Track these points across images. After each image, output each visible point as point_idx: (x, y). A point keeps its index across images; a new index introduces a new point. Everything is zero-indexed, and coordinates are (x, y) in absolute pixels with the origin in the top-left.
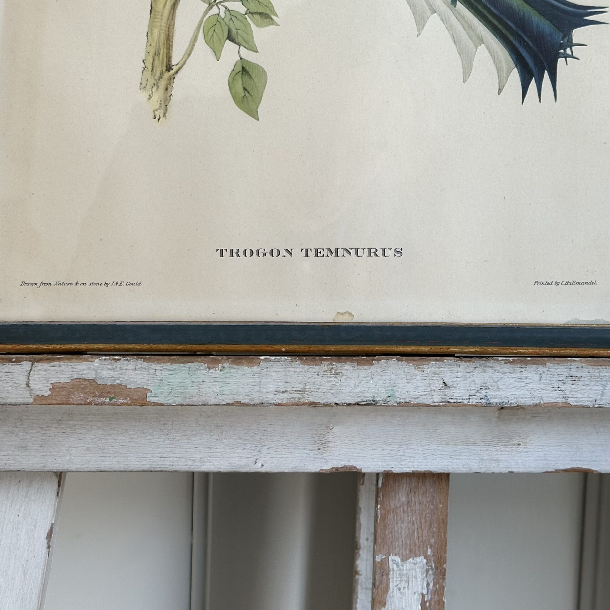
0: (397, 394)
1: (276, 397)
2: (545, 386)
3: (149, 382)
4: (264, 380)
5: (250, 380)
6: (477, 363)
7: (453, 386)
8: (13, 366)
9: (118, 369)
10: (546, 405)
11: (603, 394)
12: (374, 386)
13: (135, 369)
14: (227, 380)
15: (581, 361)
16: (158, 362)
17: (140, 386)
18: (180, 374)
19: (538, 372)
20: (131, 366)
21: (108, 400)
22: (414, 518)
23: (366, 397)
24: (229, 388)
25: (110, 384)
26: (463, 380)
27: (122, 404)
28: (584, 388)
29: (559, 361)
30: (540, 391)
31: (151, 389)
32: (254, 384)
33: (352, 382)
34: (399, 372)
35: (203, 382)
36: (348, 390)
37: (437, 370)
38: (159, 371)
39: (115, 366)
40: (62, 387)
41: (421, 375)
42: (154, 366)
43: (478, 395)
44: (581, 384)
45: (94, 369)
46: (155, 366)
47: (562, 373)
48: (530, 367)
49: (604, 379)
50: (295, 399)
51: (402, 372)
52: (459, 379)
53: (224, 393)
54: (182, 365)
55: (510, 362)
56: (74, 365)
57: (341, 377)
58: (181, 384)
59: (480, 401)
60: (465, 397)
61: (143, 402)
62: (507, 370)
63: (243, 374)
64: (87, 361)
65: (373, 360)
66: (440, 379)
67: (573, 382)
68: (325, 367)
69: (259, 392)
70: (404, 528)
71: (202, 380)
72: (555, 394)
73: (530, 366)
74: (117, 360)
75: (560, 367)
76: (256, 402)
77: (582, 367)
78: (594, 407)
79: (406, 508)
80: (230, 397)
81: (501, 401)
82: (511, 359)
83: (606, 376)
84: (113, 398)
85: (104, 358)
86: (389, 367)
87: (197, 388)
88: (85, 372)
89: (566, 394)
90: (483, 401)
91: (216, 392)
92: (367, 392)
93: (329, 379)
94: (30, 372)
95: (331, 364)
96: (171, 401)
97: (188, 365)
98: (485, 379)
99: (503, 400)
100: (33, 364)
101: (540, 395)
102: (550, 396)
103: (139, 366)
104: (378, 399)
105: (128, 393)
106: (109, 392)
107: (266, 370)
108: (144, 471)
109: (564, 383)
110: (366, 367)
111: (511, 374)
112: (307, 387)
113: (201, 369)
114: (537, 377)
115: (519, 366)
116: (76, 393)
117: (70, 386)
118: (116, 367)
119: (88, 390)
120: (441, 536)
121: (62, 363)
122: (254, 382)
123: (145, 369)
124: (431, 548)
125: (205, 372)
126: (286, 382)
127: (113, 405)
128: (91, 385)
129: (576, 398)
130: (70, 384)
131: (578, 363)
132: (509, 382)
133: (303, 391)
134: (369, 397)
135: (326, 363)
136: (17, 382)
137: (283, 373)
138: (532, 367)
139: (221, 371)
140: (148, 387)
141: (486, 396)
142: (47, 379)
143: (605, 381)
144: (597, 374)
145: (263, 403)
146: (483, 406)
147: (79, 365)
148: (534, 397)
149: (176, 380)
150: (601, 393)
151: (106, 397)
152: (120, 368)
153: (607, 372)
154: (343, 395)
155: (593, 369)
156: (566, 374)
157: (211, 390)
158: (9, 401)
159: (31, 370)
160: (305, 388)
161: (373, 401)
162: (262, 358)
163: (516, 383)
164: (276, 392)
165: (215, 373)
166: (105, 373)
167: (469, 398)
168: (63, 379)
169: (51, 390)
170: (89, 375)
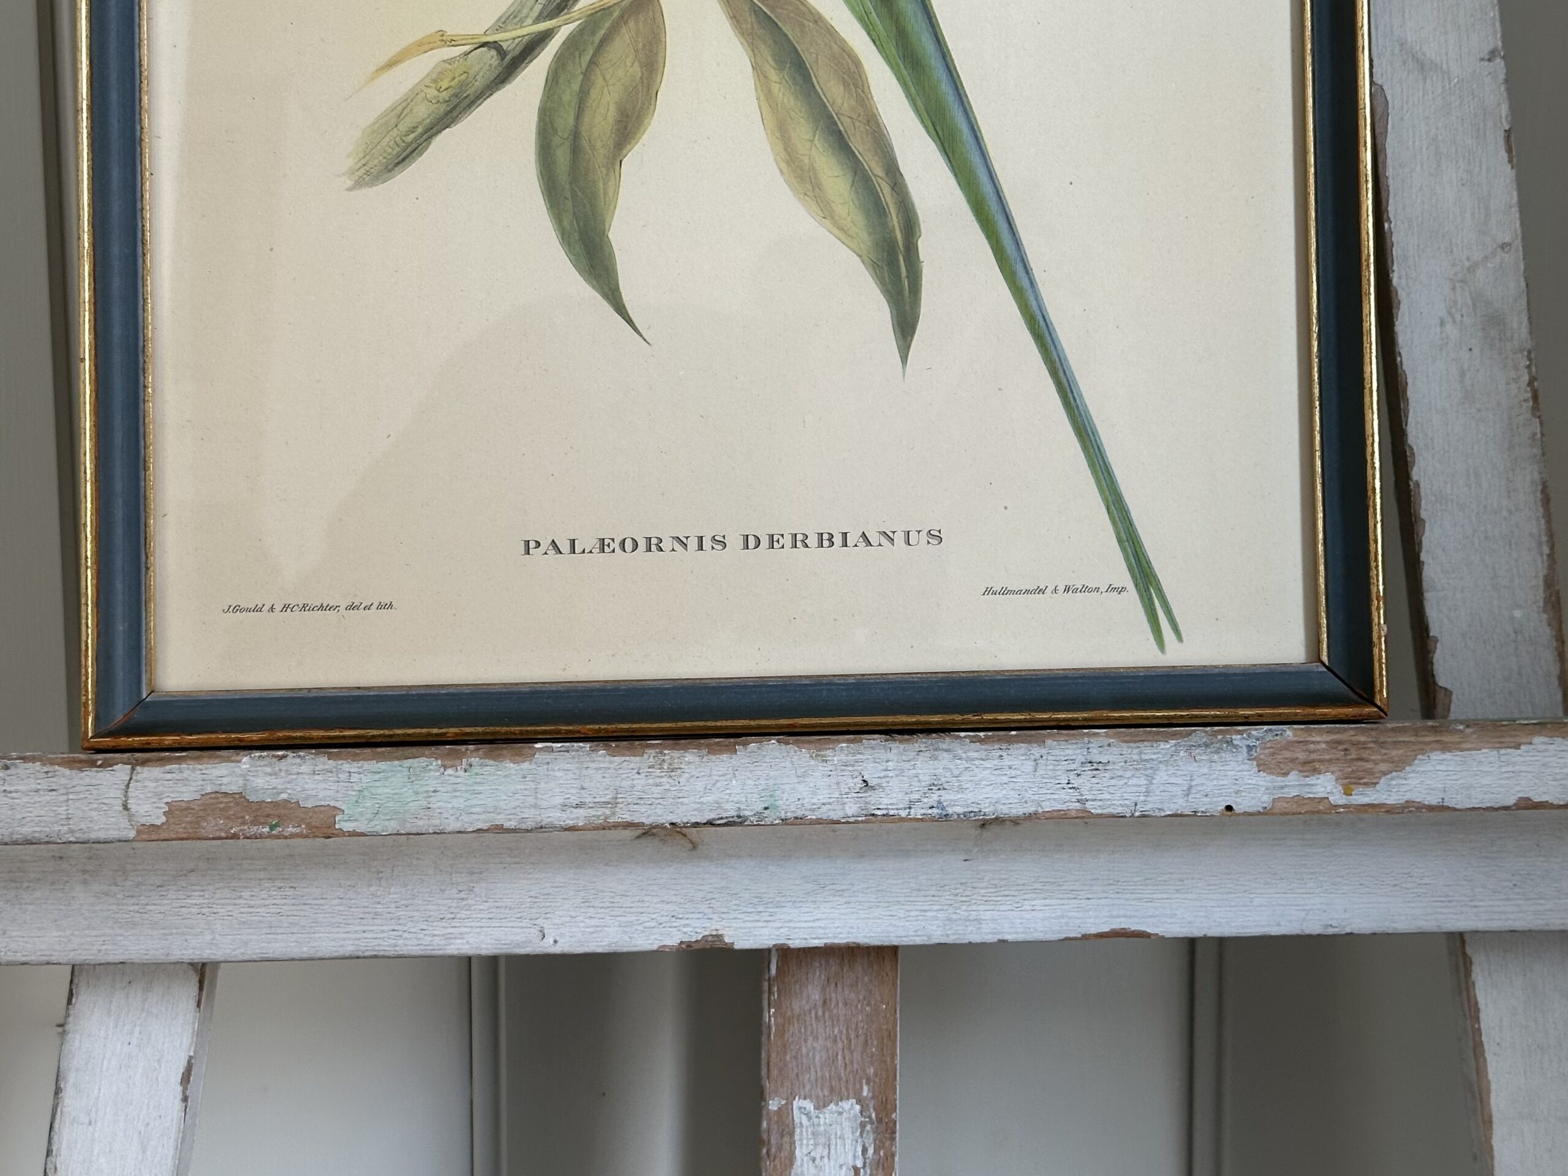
0: (780, 803)
1: (564, 815)
2: (1045, 781)
3: (339, 795)
4: (543, 785)
5: (518, 787)
6: (921, 743)
7: (880, 785)
8: (100, 774)
9: (283, 774)
10: (1047, 815)
11: (1148, 793)
12: (738, 790)
13: (314, 773)
14: (478, 788)
15: (1107, 736)
16: (355, 758)
17: (322, 803)
18: (393, 779)
19: (1032, 757)
20: (304, 768)
21: (267, 829)
22: (836, 1031)
23: (726, 810)
24: (481, 802)
25: (269, 800)
26: (897, 776)
27: (292, 836)
28: (1113, 782)
29: (1067, 735)
30: (1035, 789)
31: (342, 808)
32: (526, 793)
33: (700, 785)
34: (783, 764)
35: (435, 791)
36: (692, 798)
37: (850, 758)
38: (356, 775)
39: (277, 769)
40: (185, 809)
41: (822, 768)
42: (346, 766)
43: (925, 800)
44: (1107, 775)
45: (241, 775)
46: (348, 765)
47: (1074, 757)
48: (1017, 749)
49: (1149, 766)
50: (598, 817)
51: (788, 764)
52: (890, 774)
53: (473, 810)
54: (396, 762)
55: (981, 741)
56: (207, 769)
57: (680, 776)
58: (395, 797)
59: (930, 811)
60: (901, 806)
61: (329, 831)
62: (976, 755)
63: (505, 776)
64: (229, 760)
65: (736, 744)
66: (856, 774)
67: (1095, 772)
68: (651, 760)
69: (535, 806)
70: (819, 1048)
71: (432, 789)
72: (1062, 795)
73: (1015, 746)
74: (281, 757)
75: (1070, 746)
76: (529, 824)
77: (1109, 745)
78: (1132, 816)
79: (820, 1013)
80: (483, 817)
81: (966, 810)
82: (982, 734)
83: (1152, 759)
84: (277, 825)
85: (257, 754)
86: (764, 756)
87: (425, 804)
88: (225, 780)
89: (1082, 795)
90: (935, 811)
91: (458, 809)
92: (727, 802)
93: (658, 780)
94: (129, 784)
95: (661, 753)
96: (378, 829)
97: (407, 763)
98: (937, 772)
99: (971, 809)
100: (133, 769)
101: (1036, 797)
102: (1054, 800)
103: (321, 767)
104: (747, 813)
105: (302, 816)
106: (268, 816)
107: (545, 767)
108: (344, 958)
109: (1078, 775)
110: (725, 757)
111: (982, 762)
112: (620, 796)
113: (430, 770)
114: (1029, 766)
115: (997, 746)
116: (210, 818)
117: (199, 806)
118: (280, 770)
119: (231, 812)
120: (885, 1062)
121: (184, 766)
122: (526, 789)
123: (331, 772)
124: (868, 1083)
125: (438, 774)
126: (583, 788)
127: (277, 837)
128: (237, 804)
129: (1100, 800)
130: (200, 802)
131: (1101, 739)
132: (980, 776)
133: (614, 803)
134: (730, 811)
135: (652, 752)
136: (106, 801)
137: (577, 771)
138: (1021, 747)
139: (466, 771)
140: (337, 804)
141: (939, 802)
142: (159, 795)
143: (1151, 768)
144: (1136, 757)
145: (541, 827)
146: (933, 819)
147: (215, 767)
148: (1026, 802)
149: (387, 790)
150: (1144, 790)
151: (264, 824)
152: (287, 771)
153: (1154, 753)
154: (685, 808)
155: (1128, 747)
156: (1082, 759)
157: (450, 806)
158: (93, 836)
159: (130, 779)
160: (617, 798)
161: (739, 817)
162: (539, 745)
163: (993, 778)
164: (564, 807)
165: (456, 775)
166: (260, 782)
167: (910, 807)
168: (187, 793)
169: (167, 814)
170: (232, 786)
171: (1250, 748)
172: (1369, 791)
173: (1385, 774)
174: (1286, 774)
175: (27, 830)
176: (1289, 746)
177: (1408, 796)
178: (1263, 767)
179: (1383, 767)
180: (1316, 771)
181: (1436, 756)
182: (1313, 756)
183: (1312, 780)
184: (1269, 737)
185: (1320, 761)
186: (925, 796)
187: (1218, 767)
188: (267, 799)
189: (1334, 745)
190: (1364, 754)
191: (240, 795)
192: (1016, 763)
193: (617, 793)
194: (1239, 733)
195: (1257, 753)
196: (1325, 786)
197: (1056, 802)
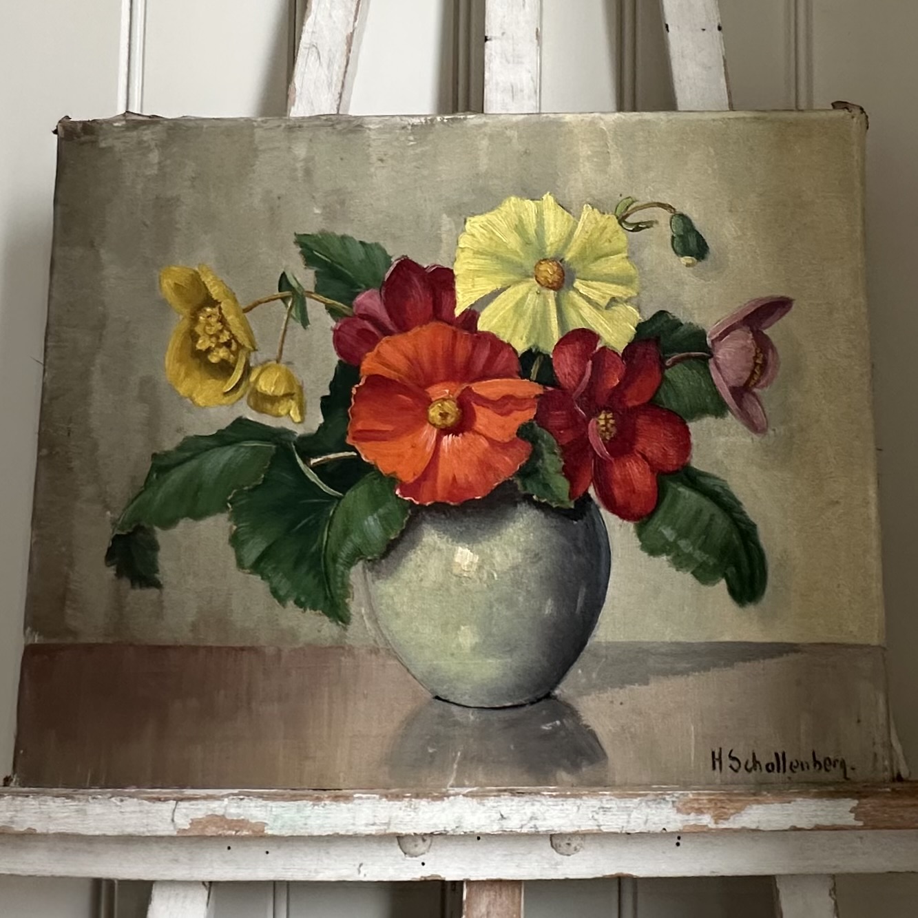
0: (463, 825)
1: (366, 829)
2: (582, 816)
3: (267, 817)
4: (357, 814)
5: (346, 815)
6: (526, 798)
7: (508, 817)
8: (162, 804)
9: (243, 807)
10: (583, 832)
11: (628, 822)
12: (445, 819)
13: (256, 807)
14: (329, 815)
15: (610, 795)
16: (274, 800)
17: (259, 821)
18: (291, 810)
19: (577, 805)
20: (252, 804)
21: (234, 832)
23: (439, 828)
24: (329, 822)
26: (516, 813)
27: (245, 835)
28: (613, 817)
29: (593, 795)
30: (578, 820)
31: (268, 823)
32: (350, 818)
33: (428, 816)
34: (465, 807)
36: (424, 822)
37: (495, 805)
38: (275, 807)
39: (240, 804)
40: (199, 822)
41: (482, 807)
42: (270, 804)
43: (529, 824)
44: (610, 814)
45: (224, 807)
47: (595, 805)
49: (628, 809)
50: (382, 830)
51: (468, 807)
52: (513, 812)
53: (326, 826)
54: (293, 803)
55: (555, 797)
56: (209, 804)
57: (419, 811)
58: (292, 818)
59: (530, 830)
60: (518, 827)
61: (261, 835)
62: (551, 803)
63: (341, 810)
64: (219, 800)
65: (444, 797)
66: (498, 811)
67: (605, 812)
68: (406, 803)
69: (353, 824)
71: (308, 815)
72: (591, 822)
74: (241, 799)
75: (593, 800)
76: (350, 833)
77: (611, 799)
78: (621, 833)
80: (330, 829)
81: (547, 829)
82: (554, 794)
83: (630, 806)
84: (238, 831)
85: (231, 797)
86: (457, 803)
87: (304, 822)
88: (216, 809)
89: (599, 823)
90: (533, 829)
91: (319, 825)
92: (440, 824)
93: (409, 813)
94: (174, 809)
95: (411, 800)
96: (283, 834)
97: (297, 803)
98: (534, 811)
99: (549, 829)
100: (177, 803)
101: (578, 824)
103: (259, 804)
104: (448, 830)
105: (250, 826)
106: (235, 826)
107: (358, 806)
109: (597, 813)
110: (439, 802)
111: (554, 807)
112: (392, 820)
113: (307, 806)
114: (575, 809)
116: (209, 827)
117: (205, 821)
119: (219, 824)
122: (349, 816)
123: (264, 806)
125: (311, 808)
126: (375, 816)
127: (238, 836)
128: (222, 820)
129: (607, 825)
130: (205, 819)
131: (607, 797)
132: (553, 813)
133: (388, 824)
134: (441, 829)
135: (407, 799)
136: (164, 818)
137: (373, 808)
139: (323, 807)
140: (266, 822)
141: (535, 826)
142: (187, 816)
143: (630, 811)
144: (623, 805)
145: (356, 835)
146: (532, 834)
148: (573, 826)
149: (288, 816)
151: (233, 830)
153: (631, 804)
154: (421, 826)
155: (619, 801)
156: (599, 806)
157: (316, 823)
158: (158, 834)
159: (175, 807)
160: (390, 821)
161: (445, 831)
163: (559, 814)
164: (367, 825)
165: (319, 809)
166: (232, 810)
167: (521, 827)
168: (200, 815)
169: (191, 824)
170: (220, 812)
171: (673, 802)
172: (726, 822)
173: (732, 814)
174: (689, 814)
175: (129, 831)
176: (691, 801)
177: (743, 825)
178: (679, 811)
179: (732, 811)
180: (702, 813)
181: (755, 807)
182: (702, 806)
183: (700, 817)
184: (681, 797)
185: (705, 808)
186: (529, 822)
187: (659, 810)
188: (235, 818)
189: (710, 801)
190: (724, 805)
191: (223, 816)
192: (569, 807)
193: (390, 818)
194: (669, 794)
195: (677, 804)
196: (707, 820)
197: (587, 825)
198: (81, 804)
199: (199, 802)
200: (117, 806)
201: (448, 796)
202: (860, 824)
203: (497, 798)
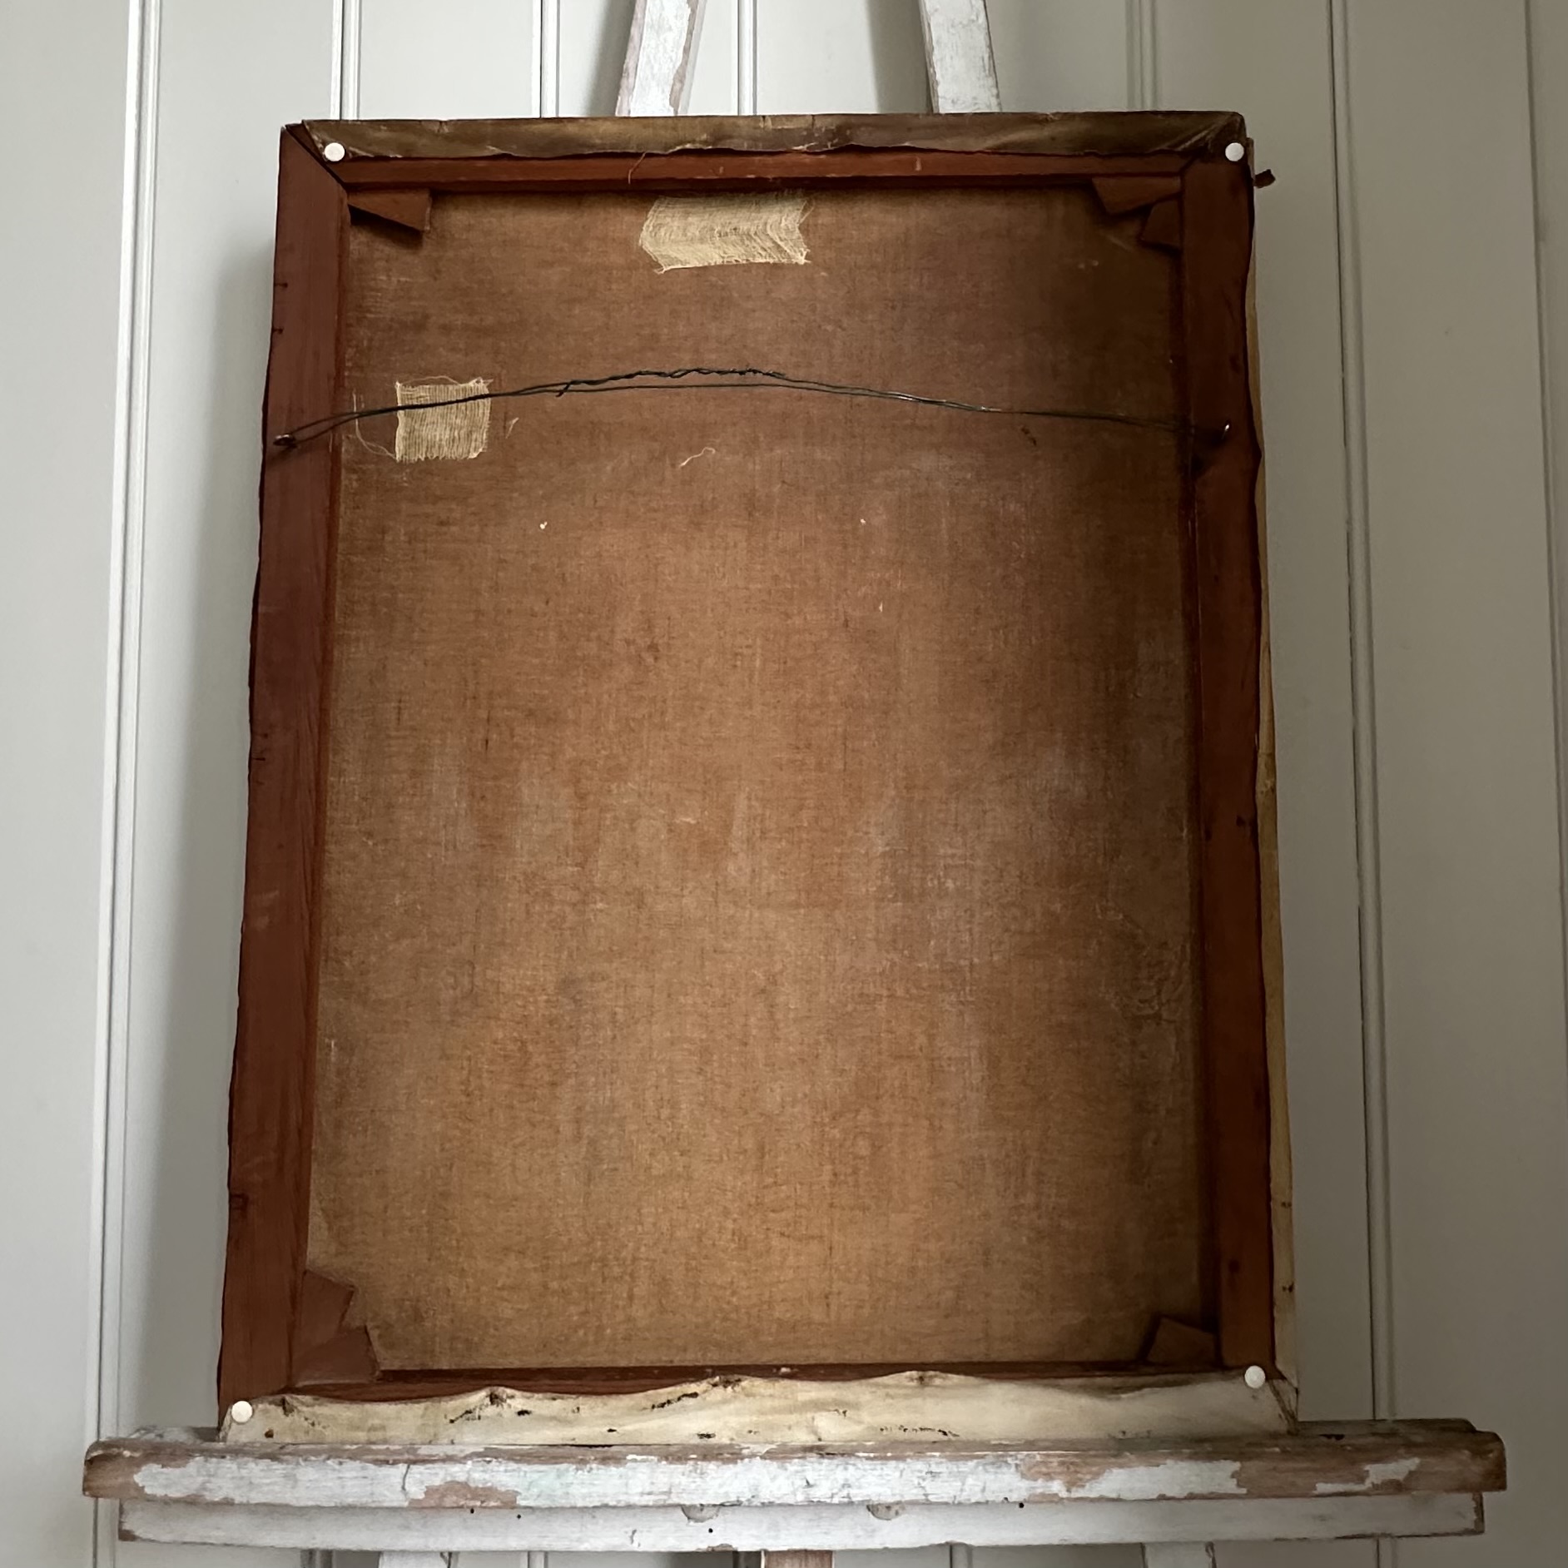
0: (761, 1494)
1: (642, 1499)
2: (906, 1483)
3: (519, 1485)
4: (630, 1480)
5: (618, 1481)
6: (836, 1461)
7: (815, 1484)
8: (391, 1468)
9: (489, 1471)
10: (907, 1501)
11: (962, 1490)
12: (738, 1486)
13: (506, 1471)
14: (595, 1480)
15: (940, 1458)
16: (529, 1464)
17: (510, 1489)
18: (549, 1476)
20: (502, 1468)
21: (478, 1503)
23: (730, 1498)
24: (596, 1491)
26: (825, 1479)
27: (493, 1508)
28: (943, 1484)
29: (919, 1458)
30: (901, 1488)
31: (521, 1492)
32: (621, 1485)
33: (717, 1481)
34: (762, 1472)
35: (571, 1483)
36: (712, 1492)
37: (800, 1468)
38: (529, 1472)
39: (486, 1468)
40: (435, 1491)
41: (784, 1474)
42: (525, 1467)
43: (840, 1493)
44: (940, 1480)
45: (467, 1471)
47: (922, 1470)
49: (962, 1474)
50: (660, 1500)
51: (766, 1472)
52: (822, 1477)
53: (592, 1494)
56: (448, 1467)
57: (707, 1476)
58: (550, 1486)
59: (842, 1499)
60: (827, 1496)
61: (513, 1506)
62: (868, 1466)
63: (610, 1475)
64: (460, 1463)
66: (803, 1477)
67: (933, 1478)
68: (691, 1467)
69: (626, 1493)
71: (570, 1480)
72: (915, 1491)
73: (890, 1463)
74: (489, 1462)
75: (920, 1464)
76: (622, 1504)
77: (941, 1461)
78: (953, 1502)
80: (597, 1498)
81: (863, 1499)
82: (872, 1455)
83: (964, 1471)
84: (484, 1501)
85: (476, 1460)
86: (753, 1469)
87: (564, 1490)
88: (458, 1474)
89: (926, 1491)
90: (845, 1499)
91: (584, 1494)
92: (732, 1493)
93: (694, 1478)
94: (406, 1474)
95: (696, 1464)
96: (540, 1504)
97: (557, 1466)
98: (847, 1476)
99: (865, 1497)
100: (408, 1467)
101: (901, 1492)
103: (510, 1468)
104: (743, 1499)
105: (499, 1496)
106: (480, 1495)
107: (632, 1470)
109: (924, 1480)
110: (731, 1466)
111: (871, 1470)
112: (673, 1488)
113: (568, 1472)
114: (897, 1474)
115: (880, 1462)
116: (449, 1496)
117: (443, 1489)
118: (488, 1469)
119: (460, 1493)
122: (621, 1483)
123: (515, 1471)
125: (573, 1474)
126: (652, 1483)
127: (484, 1508)
128: (464, 1488)
129: (936, 1494)
130: (444, 1487)
132: (871, 1479)
133: (669, 1493)
134: (733, 1499)
135: (691, 1462)
136: (393, 1484)
137: (649, 1473)
138: (893, 1464)
139: (589, 1474)
140: (519, 1490)
141: (848, 1494)
142: (422, 1482)
143: (964, 1475)
144: (955, 1470)
145: (629, 1505)
146: (844, 1504)
147: (453, 1467)
148: (895, 1496)
149: (545, 1482)
150: (960, 1489)
151: (478, 1500)
152: (492, 1470)
153: (965, 1468)
154: (708, 1496)
155: (951, 1464)
156: (926, 1470)
157: (579, 1492)
158: (384, 1504)
159: (407, 1472)
160: (671, 1489)
161: (738, 1501)
163: (877, 1480)
164: (642, 1494)
165: (583, 1475)
166: (476, 1476)
167: (832, 1497)
168: (437, 1482)
169: (426, 1493)
170: (462, 1478)
171: (1017, 1465)
172: (1080, 1490)
173: (1088, 1481)
174: (1035, 1480)
175: (350, 1501)
176: (1038, 1464)
177: (1103, 1493)
178: (1023, 1476)
179: (1088, 1477)
180: (1052, 1478)
181: (1116, 1471)
182: (1050, 1470)
183: (1049, 1484)
184: (1027, 1459)
185: (1055, 1473)
186: (840, 1490)
187: (1000, 1476)
188: (481, 1486)
189: (1062, 1464)
190: (1078, 1469)
191: (466, 1483)
192: (889, 1472)
193: (671, 1486)
194: (1011, 1456)
195: (1022, 1468)
196: (1057, 1487)
197: (912, 1494)
198: (290, 1466)
199: (436, 1465)
200: (334, 1470)
201: (742, 1459)
202: (1244, 1491)
203: (801, 1461)
